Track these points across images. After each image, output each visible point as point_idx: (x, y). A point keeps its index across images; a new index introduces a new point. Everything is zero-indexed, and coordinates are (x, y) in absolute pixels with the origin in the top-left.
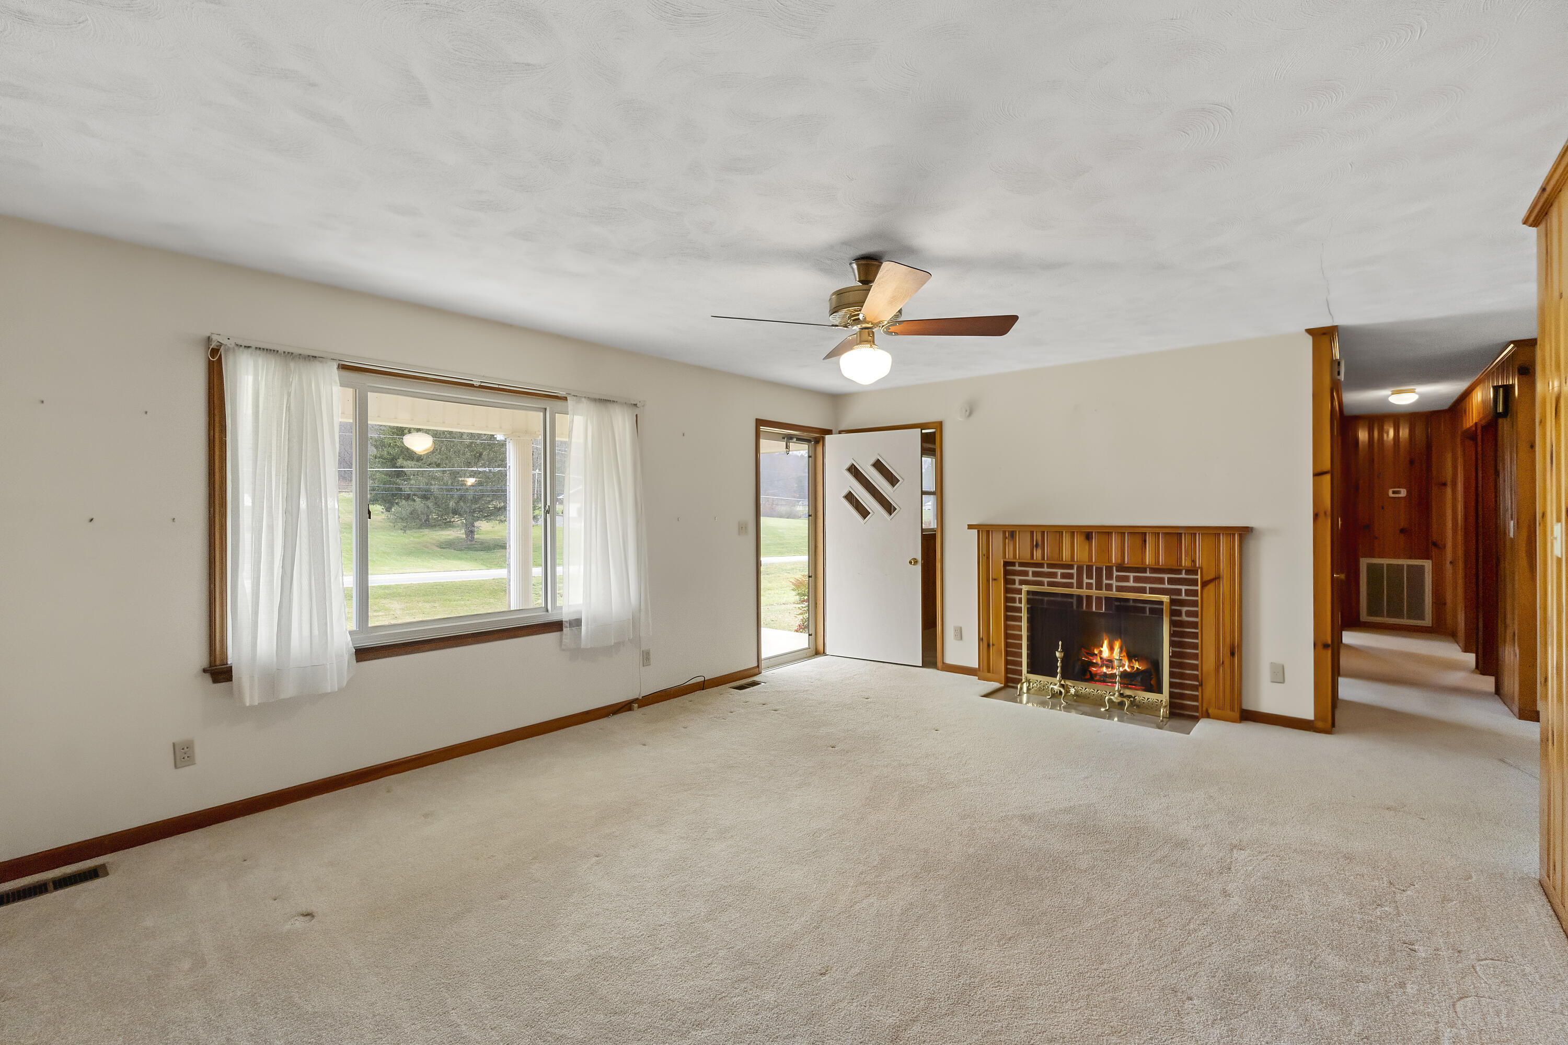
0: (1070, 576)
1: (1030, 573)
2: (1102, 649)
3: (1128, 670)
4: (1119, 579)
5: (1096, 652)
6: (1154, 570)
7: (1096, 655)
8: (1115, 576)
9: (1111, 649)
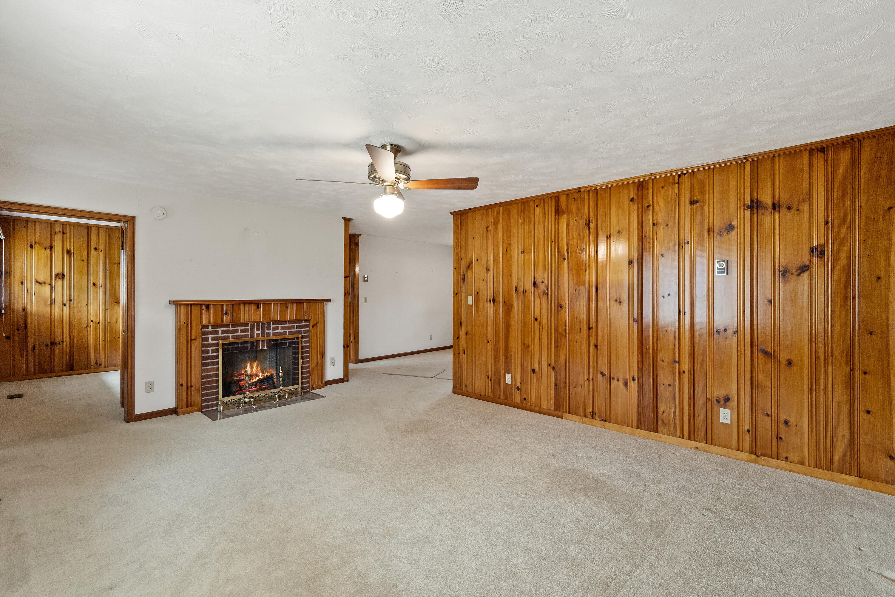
0: (247, 330)
1: (220, 332)
2: (246, 370)
3: (261, 378)
4: (274, 329)
5: (243, 372)
6: (291, 322)
7: (243, 374)
8: (271, 328)
9: (252, 368)
